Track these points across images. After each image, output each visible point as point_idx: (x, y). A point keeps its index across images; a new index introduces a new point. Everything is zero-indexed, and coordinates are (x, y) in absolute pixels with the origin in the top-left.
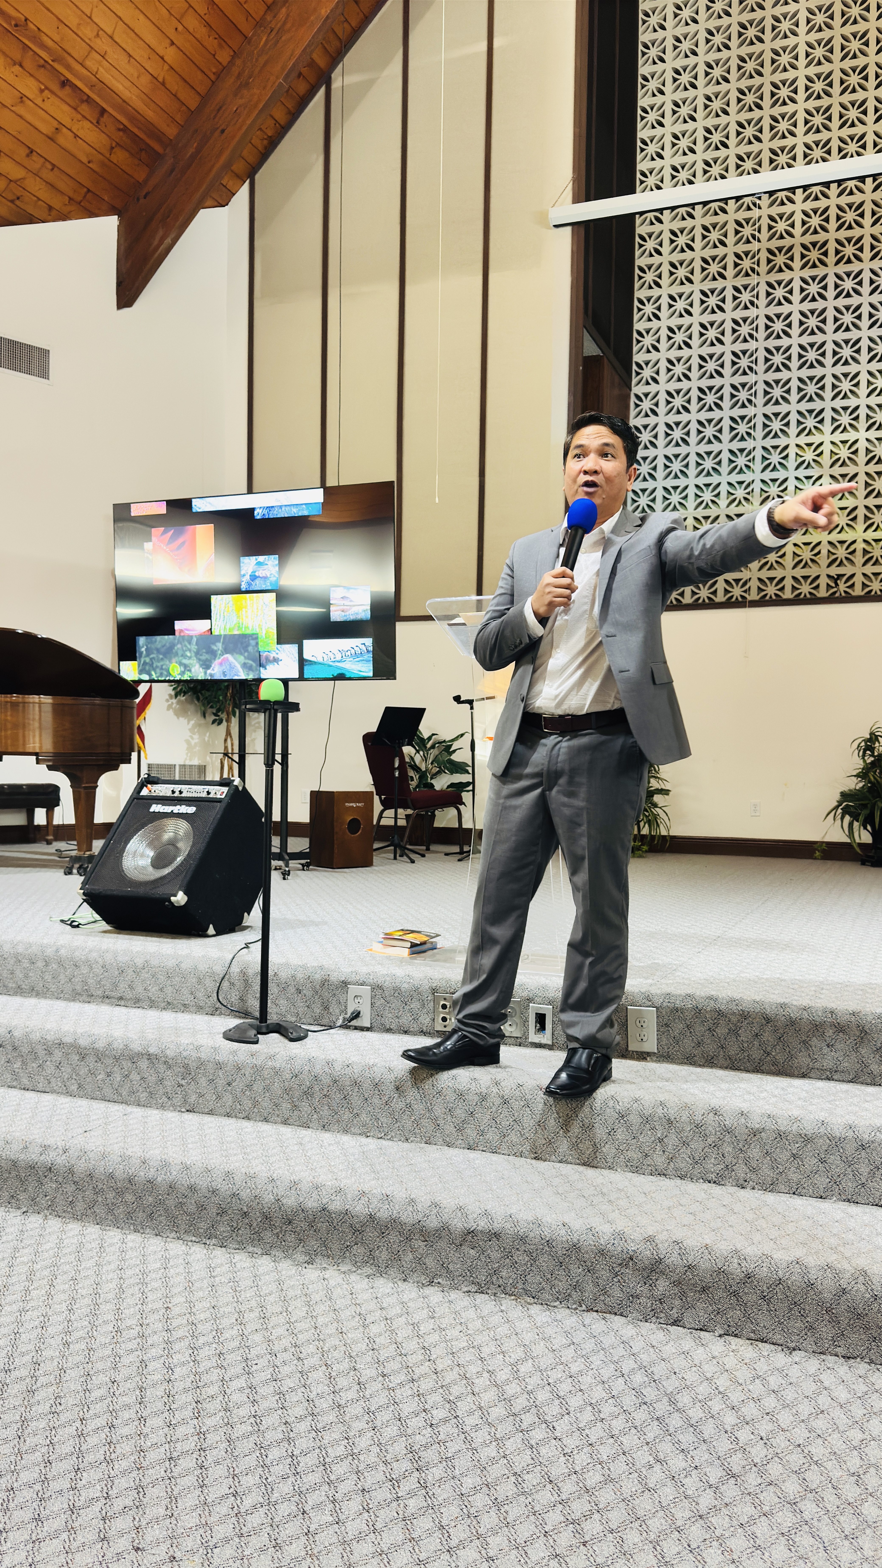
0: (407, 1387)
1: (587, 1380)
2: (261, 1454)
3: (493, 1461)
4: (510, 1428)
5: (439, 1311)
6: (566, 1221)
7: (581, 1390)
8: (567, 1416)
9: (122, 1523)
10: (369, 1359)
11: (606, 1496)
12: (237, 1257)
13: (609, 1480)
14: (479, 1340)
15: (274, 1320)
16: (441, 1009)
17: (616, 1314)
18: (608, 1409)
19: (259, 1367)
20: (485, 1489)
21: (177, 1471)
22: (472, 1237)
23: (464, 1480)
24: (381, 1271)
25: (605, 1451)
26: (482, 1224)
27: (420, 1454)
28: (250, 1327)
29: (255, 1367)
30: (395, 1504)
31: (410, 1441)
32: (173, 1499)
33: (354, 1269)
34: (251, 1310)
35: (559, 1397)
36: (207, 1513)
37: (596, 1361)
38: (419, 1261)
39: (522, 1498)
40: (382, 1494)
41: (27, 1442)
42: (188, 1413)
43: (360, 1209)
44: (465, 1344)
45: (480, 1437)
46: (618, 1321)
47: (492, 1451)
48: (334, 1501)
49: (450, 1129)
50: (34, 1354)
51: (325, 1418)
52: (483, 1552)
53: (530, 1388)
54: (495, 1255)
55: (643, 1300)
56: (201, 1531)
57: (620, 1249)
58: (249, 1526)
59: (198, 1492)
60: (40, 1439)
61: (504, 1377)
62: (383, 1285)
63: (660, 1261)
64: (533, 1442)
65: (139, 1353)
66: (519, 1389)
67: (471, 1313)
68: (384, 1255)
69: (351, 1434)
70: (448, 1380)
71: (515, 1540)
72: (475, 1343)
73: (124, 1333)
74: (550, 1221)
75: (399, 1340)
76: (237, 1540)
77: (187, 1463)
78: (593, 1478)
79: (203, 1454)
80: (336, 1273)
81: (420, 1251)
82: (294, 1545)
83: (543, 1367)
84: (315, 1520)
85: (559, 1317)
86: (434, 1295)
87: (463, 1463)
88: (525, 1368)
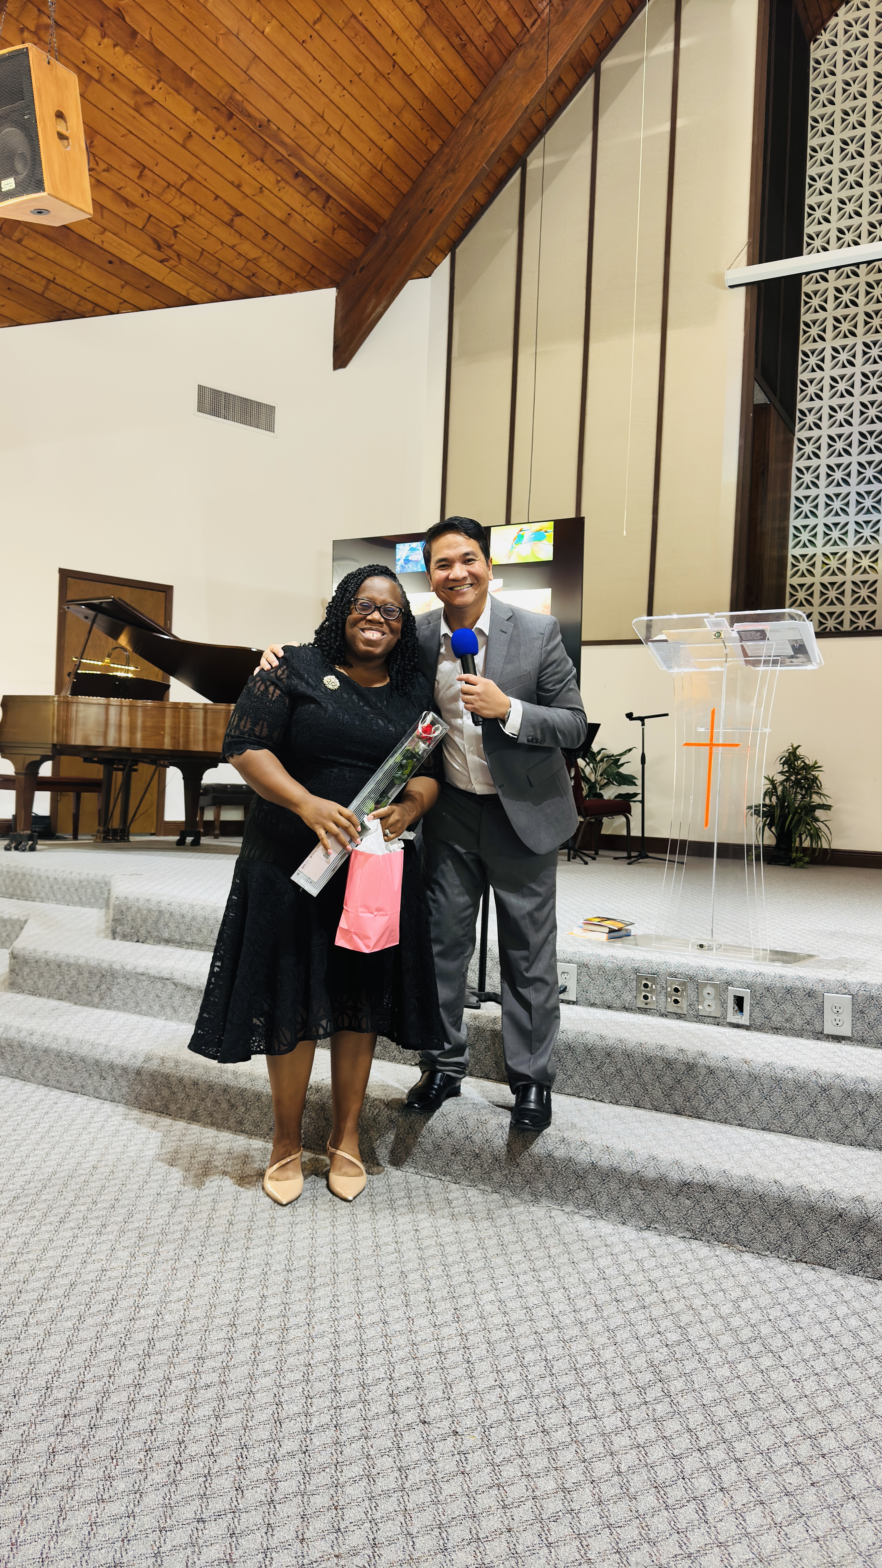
0: (640, 1312)
1: (805, 1320)
2: (518, 1356)
3: (729, 1380)
4: (740, 1354)
5: (659, 1252)
6: (778, 1178)
7: (800, 1328)
8: (791, 1349)
9: (406, 1401)
10: (602, 1287)
11: (837, 1418)
12: (470, 1194)
13: (838, 1405)
14: (699, 1278)
15: (511, 1248)
16: (643, 988)
17: (824, 1266)
18: (828, 1346)
19: (504, 1285)
20: (724, 1402)
21: (447, 1364)
22: (688, 1188)
23: (703, 1393)
24: (601, 1213)
25: (831, 1381)
26: (698, 1177)
27: (660, 1368)
28: (491, 1252)
29: (501, 1285)
30: (644, 1407)
31: (649, 1357)
32: (449, 1385)
33: (577, 1211)
34: (490, 1238)
35: (781, 1332)
36: (479, 1398)
37: (811, 1304)
38: (638, 1207)
39: (760, 1413)
40: (631, 1398)
41: (316, 1329)
42: (449, 1317)
43: (583, 1157)
44: (687, 1281)
45: (714, 1358)
46: (826, 1273)
47: (725, 1371)
48: (589, 1400)
49: (658, 1093)
50: (308, 1259)
51: (570, 1332)
52: (730, 1454)
53: (752, 1322)
54: (710, 1206)
55: (851, 1255)
56: (477, 1413)
57: (829, 1206)
58: (518, 1412)
59: (468, 1382)
60: (325, 1327)
61: (727, 1311)
62: (605, 1227)
63: (868, 1219)
64: (763, 1367)
65: (398, 1265)
66: (742, 1322)
67: (688, 1256)
68: (604, 1200)
69: (596, 1347)
70: (676, 1309)
71: (759, 1447)
72: (696, 1281)
73: (383, 1248)
74: (762, 1178)
75: (627, 1272)
76: (509, 1423)
77: (455, 1357)
78: (824, 1402)
79: (468, 1352)
80: (561, 1213)
81: (639, 1198)
82: (560, 1432)
83: (762, 1306)
84: (574, 1413)
85: (771, 1265)
86: (652, 1238)
87: (700, 1379)
88: (746, 1305)
